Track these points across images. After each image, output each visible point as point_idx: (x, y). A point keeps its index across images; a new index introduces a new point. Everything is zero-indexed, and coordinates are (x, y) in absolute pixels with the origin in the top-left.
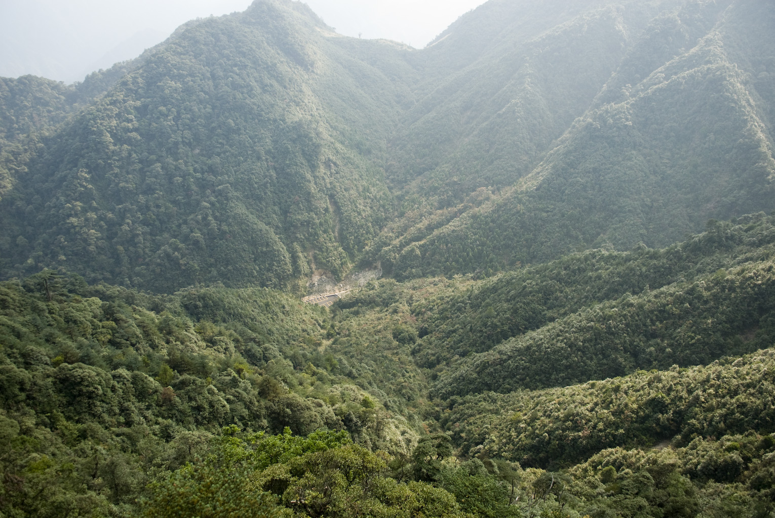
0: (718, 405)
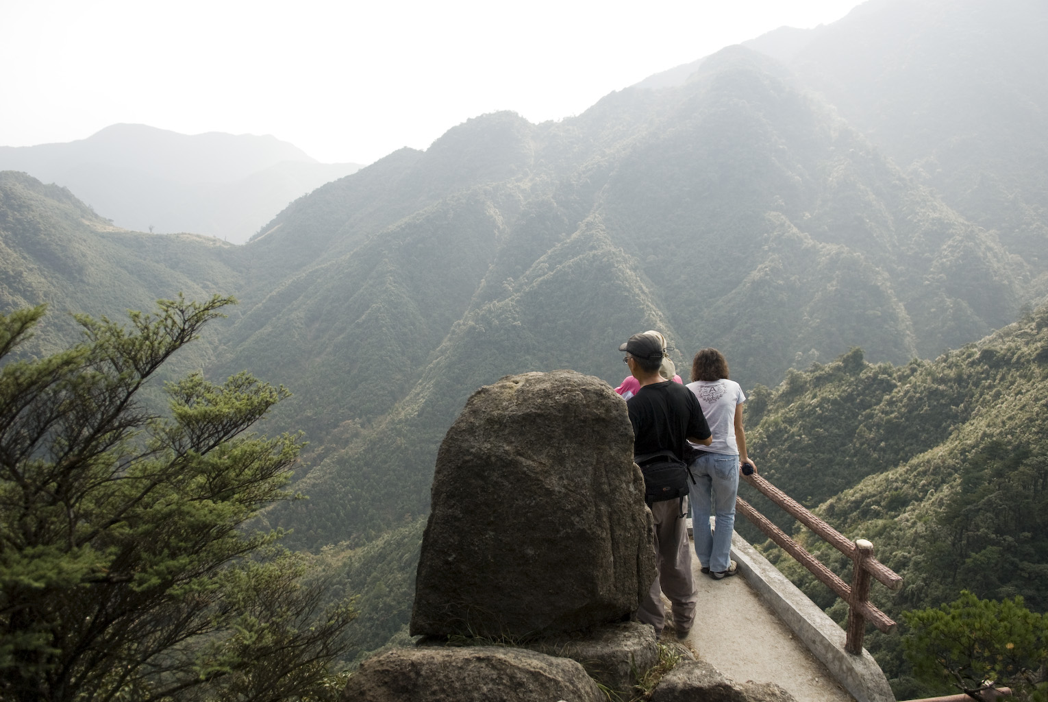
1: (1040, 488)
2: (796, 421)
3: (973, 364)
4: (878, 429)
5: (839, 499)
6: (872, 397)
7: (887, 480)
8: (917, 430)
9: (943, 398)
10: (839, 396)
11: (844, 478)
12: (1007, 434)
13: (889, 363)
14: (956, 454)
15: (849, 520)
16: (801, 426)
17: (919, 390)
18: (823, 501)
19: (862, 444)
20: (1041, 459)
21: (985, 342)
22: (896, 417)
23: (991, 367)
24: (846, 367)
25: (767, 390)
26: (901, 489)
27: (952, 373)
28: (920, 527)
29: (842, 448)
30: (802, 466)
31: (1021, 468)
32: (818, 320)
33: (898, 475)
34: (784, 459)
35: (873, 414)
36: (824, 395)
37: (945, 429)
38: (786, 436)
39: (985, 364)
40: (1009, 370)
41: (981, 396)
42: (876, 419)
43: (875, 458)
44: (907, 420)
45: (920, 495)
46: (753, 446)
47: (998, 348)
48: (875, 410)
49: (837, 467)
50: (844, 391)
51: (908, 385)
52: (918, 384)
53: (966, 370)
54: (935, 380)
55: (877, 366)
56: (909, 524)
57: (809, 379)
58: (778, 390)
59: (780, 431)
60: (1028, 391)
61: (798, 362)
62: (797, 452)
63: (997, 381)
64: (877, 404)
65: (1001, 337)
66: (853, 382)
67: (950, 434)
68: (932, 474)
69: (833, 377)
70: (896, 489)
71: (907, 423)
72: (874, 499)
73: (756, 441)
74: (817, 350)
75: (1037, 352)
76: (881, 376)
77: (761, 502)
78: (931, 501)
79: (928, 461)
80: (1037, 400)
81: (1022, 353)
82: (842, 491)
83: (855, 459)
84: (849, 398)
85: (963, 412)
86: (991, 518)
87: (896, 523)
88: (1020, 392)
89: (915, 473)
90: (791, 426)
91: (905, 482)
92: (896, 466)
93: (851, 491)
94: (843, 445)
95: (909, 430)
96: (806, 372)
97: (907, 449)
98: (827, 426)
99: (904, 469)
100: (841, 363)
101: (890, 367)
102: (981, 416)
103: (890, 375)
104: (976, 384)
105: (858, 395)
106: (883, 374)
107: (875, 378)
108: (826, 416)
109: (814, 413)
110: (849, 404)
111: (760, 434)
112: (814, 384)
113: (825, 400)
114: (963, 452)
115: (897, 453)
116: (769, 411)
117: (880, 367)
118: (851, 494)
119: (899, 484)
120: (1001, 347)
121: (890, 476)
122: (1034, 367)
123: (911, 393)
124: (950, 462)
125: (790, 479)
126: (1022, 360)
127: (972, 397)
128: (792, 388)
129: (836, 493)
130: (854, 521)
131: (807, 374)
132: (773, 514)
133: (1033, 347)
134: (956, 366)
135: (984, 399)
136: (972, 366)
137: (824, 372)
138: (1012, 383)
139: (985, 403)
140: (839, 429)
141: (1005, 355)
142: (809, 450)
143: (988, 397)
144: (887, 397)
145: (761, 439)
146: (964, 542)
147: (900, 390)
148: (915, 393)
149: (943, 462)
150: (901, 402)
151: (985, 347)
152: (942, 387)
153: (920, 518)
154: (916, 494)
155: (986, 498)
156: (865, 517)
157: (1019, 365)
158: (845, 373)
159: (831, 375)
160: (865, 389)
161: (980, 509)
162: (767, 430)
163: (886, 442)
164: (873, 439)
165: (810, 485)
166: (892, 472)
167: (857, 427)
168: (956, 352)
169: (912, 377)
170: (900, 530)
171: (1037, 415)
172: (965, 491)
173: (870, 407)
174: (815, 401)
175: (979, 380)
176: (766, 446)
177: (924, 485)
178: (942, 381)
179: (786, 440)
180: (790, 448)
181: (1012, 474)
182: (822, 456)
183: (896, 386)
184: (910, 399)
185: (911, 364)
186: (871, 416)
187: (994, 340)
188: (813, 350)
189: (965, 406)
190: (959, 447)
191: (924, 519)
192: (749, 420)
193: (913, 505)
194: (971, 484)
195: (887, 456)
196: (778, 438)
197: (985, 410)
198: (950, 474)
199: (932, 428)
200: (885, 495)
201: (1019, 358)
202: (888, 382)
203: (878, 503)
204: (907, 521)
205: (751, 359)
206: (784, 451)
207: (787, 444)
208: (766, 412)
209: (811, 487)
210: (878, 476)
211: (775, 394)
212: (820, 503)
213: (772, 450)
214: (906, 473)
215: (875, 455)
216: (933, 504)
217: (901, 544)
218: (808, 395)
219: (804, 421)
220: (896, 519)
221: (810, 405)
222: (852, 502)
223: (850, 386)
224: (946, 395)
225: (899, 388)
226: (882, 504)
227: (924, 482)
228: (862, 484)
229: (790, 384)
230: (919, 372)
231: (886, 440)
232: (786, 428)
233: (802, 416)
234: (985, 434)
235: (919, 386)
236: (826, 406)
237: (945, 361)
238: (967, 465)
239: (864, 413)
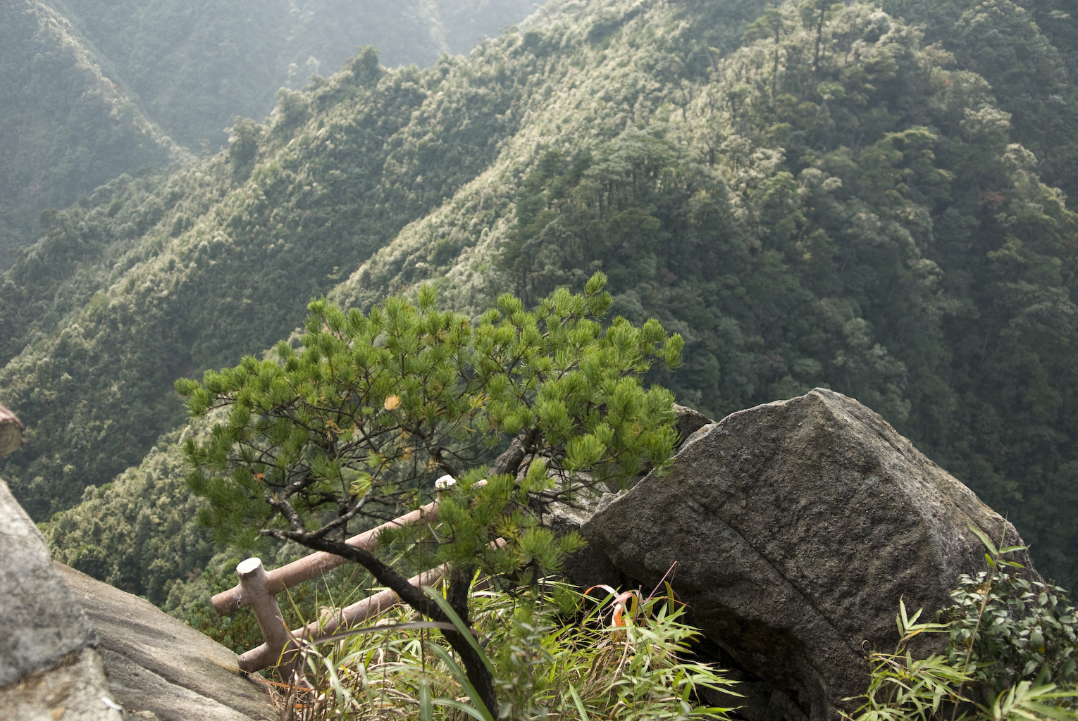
0: (184, 516)
1: (606, 203)
2: (301, 164)
3: (516, 54)
4: (411, 158)
5: (375, 263)
6: (397, 116)
7: (430, 226)
8: (460, 153)
9: (485, 105)
10: (354, 120)
11: (378, 233)
12: (564, 142)
13: (413, 66)
14: (508, 177)
15: (390, 289)
16: (310, 170)
17: (455, 98)
18: (354, 269)
19: (393, 183)
20: (603, 166)
21: (527, 25)
22: (431, 140)
23: (537, 56)
24: (357, 76)
25: (253, 125)
26: (449, 234)
27: (492, 70)
28: (478, 280)
29: (369, 193)
30: (320, 226)
31: (583, 182)
32: (311, 13)
33: (442, 217)
34: (293, 220)
35: (402, 140)
36: (334, 121)
37: (493, 146)
38: (291, 188)
39: (531, 52)
40: (559, 57)
41: (529, 96)
42: (406, 146)
43: (412, 199)
44: (445, 141)
45: (473, 238)
46: (246, 210)
47: (543, 30)
48: (403, 133)
49: (366, 220)
50: (360, 112)
51: (440, 93)
52: (453, 89)
53: (509, 64)
54: (473, 82)
55: (397, 71)
56: (464, 278)
57: (310, 101)
58: (268, 123)
59: (282, 182)
60: (582, 82)
61: (293, 79)
62: (310, 208)
63: (546, 74)
64: (405, 124)
65: (546, 14)
66: (369, 97)
67: (499, 152)
68: (484, 208)
69: (342, 94)
70: (443, 236)
71: (446, 145)
72: (417, 254)
73: (250, 201)
74: (317, 57)
75: (589, 29)
76: (405, 85)
77: (272, 287)
78: (486, 244)
79: (477, 193)
80: (593, 92)
81: (572, 33)
82: (377, 252)
83: (387, 205)
84: (368, 121)
85: (511, 121)
86: (555, 251)
87: (447, 280)
88: (573, 86)
89: (463, 211)
90: (295, 172)
91: (452, 224)
92: (439, 205)
93: (388, 249)
94: (369, 188)
95: (449, 155)
96: (304, 91)
97: (450, 181)
98: (344, 166)
99: (450, 208)
100: (349, 72)
101: (415, 71)
102: (533, 123)
103: (416, 82)
104: (523, 82)
105: (379, 115)
106: (408, 81)
107: (397, 88)
108: (340, 152)
109: (325, 149)
110: (369, 130)
111: (254, 190)
112: (318, 106)
113: (336, 128)
114: (517, 173)
115: (438, 188)
116: (262, 155)
117: (402, 72)
118: (388, 254)
119: (446, 229)
120: (546, 28)
121: (434, 220)
122: (586, 50)
123: (445, 104)
124: (503, 189)
125: (306, 248)
126: (573, 42)
127: (519, 98)
128: (288, 116)
129: (369, 256)
130: (397, 288)
131: (307, 93)
132: (291, 301)
133: (583, 23)
134: (496, 59)
135: (534, 99)
136: (514, 58)
137: (328, 89)
138: (564, 75)
139: (535, 106)
140: (360, 166)
141: (552, 38)
142: (325, 202)
143: (538, 97)
144: (416, 113)
145: (257, 197)
146: (529, 287)
147: (429, 105)
148: (451, 102)
149: (495, 191)
150: (435, 117)
151: (529, 30)
152: (482, 91)
153: (475, 268)
154: (467, 239)
155: (547, 226)
156: (411, 281)
157: (570, 49)
158: (357, 86)
159: (339, 91)
160: (386, 106)
161: (542, 242)
162: (263, 184)
163: (423, 175)
164: (406, 174)
165: (334, 251)
166: (435, 214)
167: (383, 160)
168: (495, 40)
169: (444, 82)
170: (454, 287)
171: (596, 112)
172: (524, 222)
173: (396, 130)
174: (322, 131)
175: (526, 74)
176: (266, 207)
177: (475, 225)
178: (482, 82)
179: (291, 194)
180: (299, 205)
181: (573, 190)
182: (344, 208)
183: (425, 97)
184: (445, 112)
185: (441, 63)
186: (399, 143)
187: (539, 19)
188: (311, 58)
189: (512, 113)
190: (512, 168)
191: (480, 268)
192: (236, 173)
193: (466, 252)
194: (528, 213)
195: (426, 194)
196: (280, 193)
197: (534, 115)
198: (504, 205)
199: (476, 148)
200: (430, 247)
201: (569, 40)
202: (414, 92)
203: (422, 259)
204: (461, 274)
205: (225, 81)
206: (292, 209)
207: (294, 200)
208: (257, 158)
209: (336, 254)
210: (419, 222)
211: (266, 130)
212: (350, 273)
213: (275, 211)
214: (453, 212)
215: (412, 196)
216: (489, 246)
217: (457, 305)
218: (312, 124)
219: (313, 162)
220: (448, 275)
221: (317, 138)
222: (391, 264)
223: (366, 103)
224: (489, 101)
225: (430, 99)
226: (429, 258)
227: (475, 220)
228: (400, 237)
229: (285, 111)
230: (452, 73)
231: (423, 172)
232: (289, 176)
233: (309, 155)
234: (539, 147)
235: (455, 93)
236: (338, 136)
237: (482, 54)
238: (522, 189)
239: (390, 140)
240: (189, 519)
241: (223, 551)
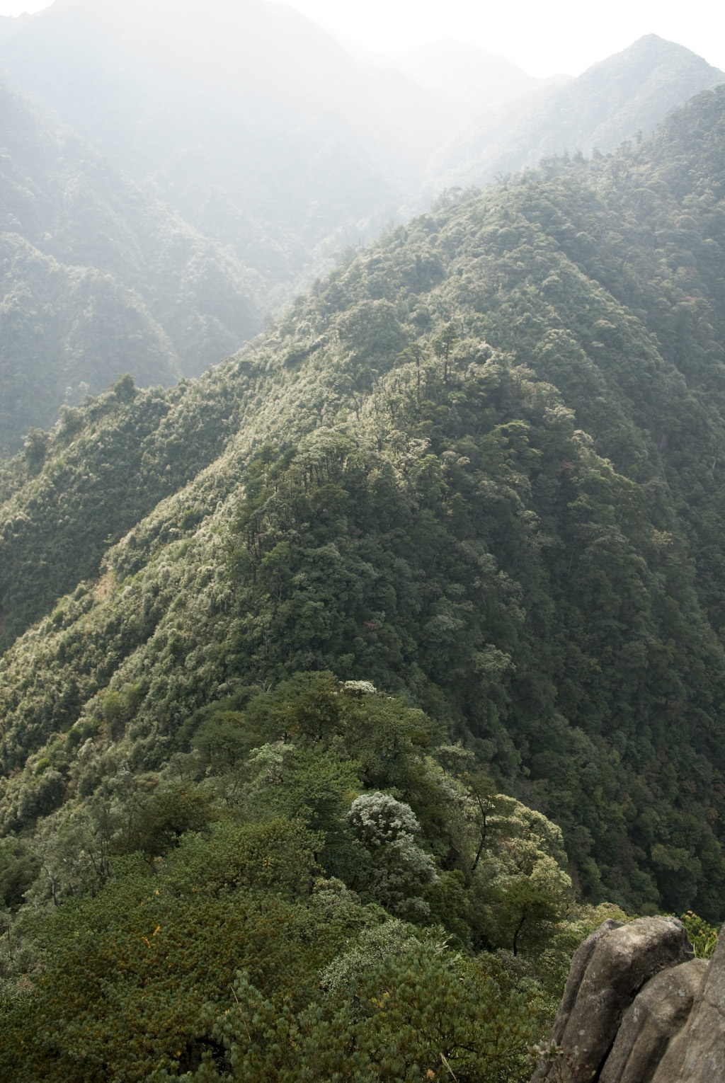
1: (308, 480)
2: (80, 460)
3: (234, 376)
4: (162, 453)
5: (139, 530)
6: (150, 423)
7: (179, 501)
8: (197, 448)
9: (214, 413)
10: (118, 427)
11: (139, 508)
12: (273, 437)
13: (159, 386)
14: (234, 464)
15: (151, 548)
16: (86, 464)
17: (191, 409)
18: (124, 535)
19: (149, 471)
20: (306, 455)
21: (239, 355)
22: (175, 439)
23: (250, 378)
24: (119, 395)
25: (42, 433)
26: (193, 507)
27: (217, 388)
28: (217, 540)
29: (131, 479)
30: (96, 505)
31: (292, 467)
32: (81, 351)
33: (187, 494)
34: (76, 502)
35: (154, 440)
36: (103, 428)
37: (221, 441)
38: (73, 477)
39: (244, 375)
40: (265, 378)
41: (245, 406)
42: (157, 444)
43: (164, 482)
44: (186, 439)
45: (211, 509)
46: (40, 495)
47: (252, 359)
48: (155, 435)
49: (130, 499)
50: (122, 421)
51: (181, 405)
52: (189, 402)
53: (230, 384)
54: (204, 397)
55: (148, 391)
56: (206, 538)
57: (84, 414)
58: (54, 431)
59: (66, 473)
60: (283, 395)
61: (70, 398)
62: (88, 492)
63: (257, 390)
64: (156, 429)
65: (253, 348)
66: (128, 410)
67: (226, 446)
68: (218, 487)
69: (108, 408)
70: (189, 508)
71: (187, 442)
72: (170, 522)
73: (43, 489)
74: (86, 382)
75: (286, 358)
76: (155, 401)
77: (62, 551)
78: (220, 513)
79: (212, 476)
80: (292, 402)
81: (273, 361)
82: (140, 522)
83: (145, 487)
84: (128, 427)
85: (233, 423)
86: (275, 517)
87: (194, 540)
88: (277, 398)
89: (202, 489)
90: (76, 466)
91: (195, 499)
92: (184, 486)
93: (148, 520)
94: (132, 475)
95: (189, 449)
96: (80, 407)
97: (190, 468)
98: (112, 460)
99: (193, 488)
100: (113, 393)
101: (161, 390)
102: (249, 424)
103: (163, 398)
104: (240, 396)
105: (136, 423)
106: (156, 397)
107: (149, 403)
108: (109, 449)
109: (97, 449)
110: (129, 434)
111: (45, 481)
112: (90, 418)
113: (105, 433)
114: (240, 461)
115: (182, 473)
116: (50, 455)
117: (151, 391)
118: (148, 523)
119: (190, 503)
120: (255, 357)
121: (181, 497)
122: (284, 372)
123: (185, 413)
124: (231, 472)
125: (86, 521)
126: (274, 367)
127: (238, 408)
128: (68, 426)
129: (133, 524)
130: (157, 547)
131: (82, 408)
132: (77, 560)
133: (281, 354)
134: (220, 380)
135: (249, 408)
136: (233, 379)
137: (98, 405)
138: (269, 390)
139: (250, 412)
140: (124, 460)
141: (259, 365)
142: (99, 487)
143: (252, 406)
144: (164, 420)
145: (48, 486)
146: (257, 544)
147: (173, 414)
148: (189, 412)
149: (225, 474)
150: (178, 423)
151: (242, 359)
152: (211, 403)
153: (214, 530)
154: (207, 509)
155: (268, 500)
156: (166, 542)
157: (272, 372)
158: (119, 402)
159: (105, 406)
160: (141, 416)
161: (266, 511)
162: (52, 476)
163: (171, 464)
164: (158, 464)
165: (107, 522)
166: (182, 492)
167: (141, 455)
168: (217, 367)
169: (183, 397)
170: (200, 546)
171: (294, 416)
172: (250, 497)
173: (149, 432)
174: (95, 436)
175: (242, 390)
176: (55, 493)
177: (212, 499)
178: (211, 396)
179: (74, 482)
180: (80, 490)
181: (286, 473)
182: (113, 491)
183: (170, 408)
184: (185, 419)
185: (180, 384)
186: (152, 442)
187: (247, 351)
188: (82, 383)
189: (234, 418)
190: (236, 457)
191: (218, 531)
192: (30, 468)
193: (206, 519)
194: (254, 490)
195: (174, 478)
196: (65, 482)
197: (251, 419)
198: (232, 484)
199: (209, 444)
200: (180, 516)
201: (271, 366)
202: (162, 405)
203: (174, 525)
204: (204, 535)
205: (19, 401)
206: (74, 494)
207: (75, 487)
208: (46, 457)
209: (109, 525)
210: (170, 499)
211: (52, 436)
212: (120, 538)
213: (62, 495)
214: (195, 491)
215: (164, 480)
216: (223, 514)
217: (203, 559)
218: (87, 431)
219: (89, 458)
220: (194, 537)
221: (91, 441)
222: (151, 530)
223: (126, 415)
224: (216, 410)
225: (173, 410)
226: (179, 525)
227: (211, 496)
228: (156, 510)
229: (66, 422)
230: (188, 391)
231: (171, 462)
232: (71, 469)
233: (86, 454)
234: (255, 442)
235: (191, 405)
236: (107, 439)
237: (210, 377)
238: (246, 473)
239: (145, 440)
240: (8, 730)
241: (35, 753)
